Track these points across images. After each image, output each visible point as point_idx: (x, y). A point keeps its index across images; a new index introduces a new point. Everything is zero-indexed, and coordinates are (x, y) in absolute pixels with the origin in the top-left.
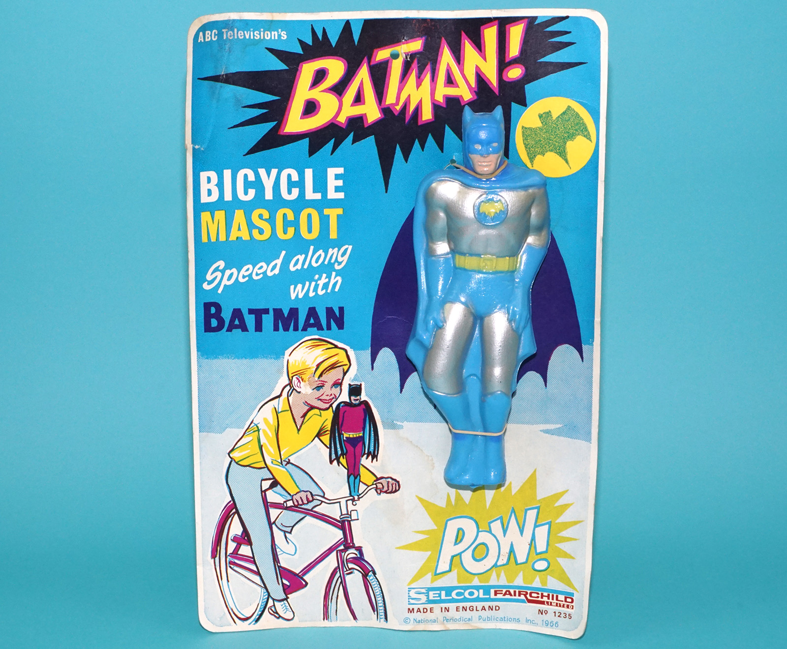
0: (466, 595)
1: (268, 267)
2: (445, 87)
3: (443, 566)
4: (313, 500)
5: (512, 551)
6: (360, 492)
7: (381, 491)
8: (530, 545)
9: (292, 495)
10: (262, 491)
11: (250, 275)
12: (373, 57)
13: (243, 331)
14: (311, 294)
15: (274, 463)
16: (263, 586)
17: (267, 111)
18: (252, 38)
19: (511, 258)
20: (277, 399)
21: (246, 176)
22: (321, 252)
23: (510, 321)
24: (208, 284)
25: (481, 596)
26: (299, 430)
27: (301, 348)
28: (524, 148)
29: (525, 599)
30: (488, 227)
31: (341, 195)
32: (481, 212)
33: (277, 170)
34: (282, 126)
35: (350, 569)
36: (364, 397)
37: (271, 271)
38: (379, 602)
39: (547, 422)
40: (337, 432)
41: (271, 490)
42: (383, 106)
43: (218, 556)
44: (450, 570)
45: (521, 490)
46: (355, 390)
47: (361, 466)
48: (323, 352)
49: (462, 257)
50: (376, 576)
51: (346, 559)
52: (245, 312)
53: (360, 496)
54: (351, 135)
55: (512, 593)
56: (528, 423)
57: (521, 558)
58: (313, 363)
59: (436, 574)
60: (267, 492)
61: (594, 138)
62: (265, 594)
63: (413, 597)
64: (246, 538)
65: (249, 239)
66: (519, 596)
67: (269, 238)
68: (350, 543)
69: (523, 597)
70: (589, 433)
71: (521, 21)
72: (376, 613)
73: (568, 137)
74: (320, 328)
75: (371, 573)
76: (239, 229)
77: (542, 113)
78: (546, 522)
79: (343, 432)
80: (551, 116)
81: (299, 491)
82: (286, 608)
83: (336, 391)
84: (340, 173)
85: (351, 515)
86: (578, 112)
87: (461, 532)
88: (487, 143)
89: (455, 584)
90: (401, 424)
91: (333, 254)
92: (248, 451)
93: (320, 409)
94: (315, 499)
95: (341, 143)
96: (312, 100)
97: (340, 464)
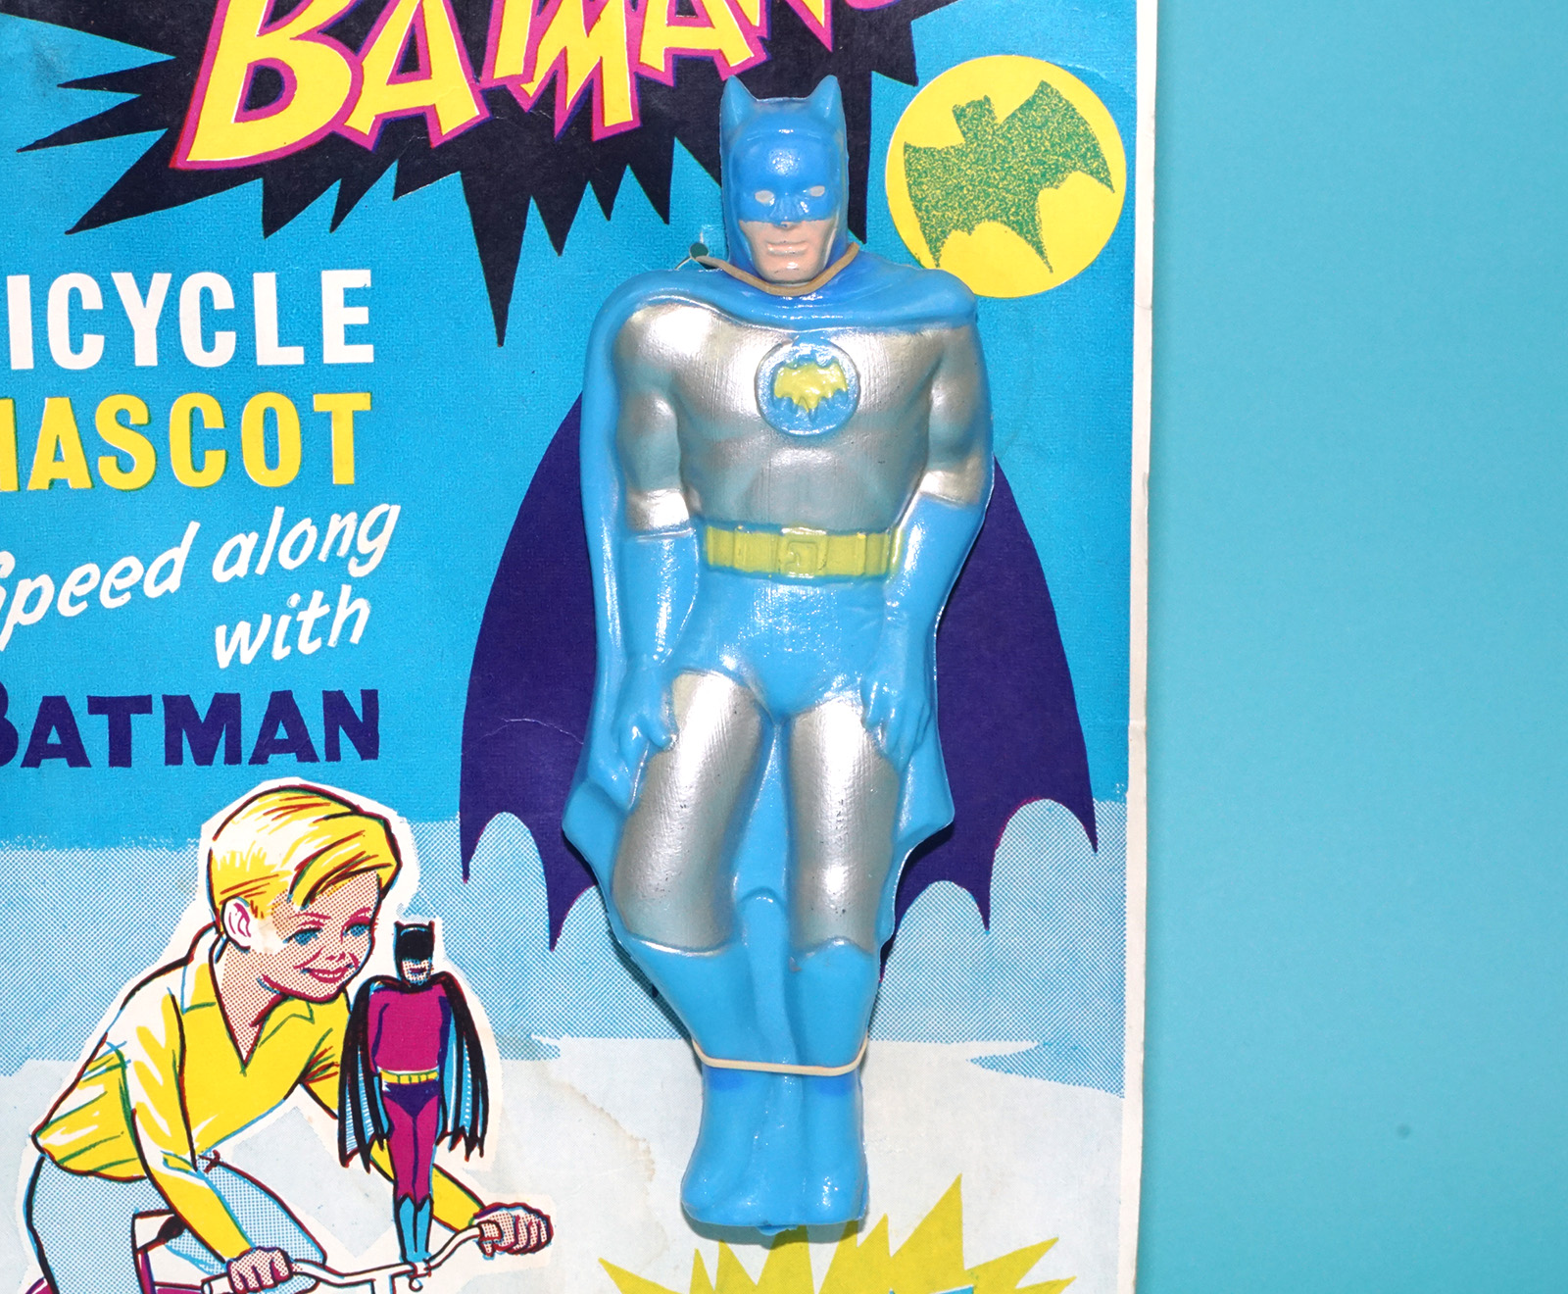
1: (146, 571)
2: (669, 25)
4: (292, 1274)
6: (433, 1250)
7: (495, 1247)
10: (135, 1251)
11: (93, 597)
13: (72, 764)
14: (280, 652)
15: (170, 1164)
17: (134, 96)
19: (874, 537)
20: (180, 970)
21: (75, 295)
22: (306, 524)
23: (869, 725)
26: (245, 1063)
27: (250, 813)
28: (912, 210)
30: (798, 442)
31: (364, 354)
32: (778, 395)
33: (169, 276)
34: (182, 145)
36: (440, 962)
37: (157, 582)
39: (987, 1035)
40: (360, 1068)
41: (162, 1248)
42: (485, 82)
45: (917, 1239)
46: (414, 942)
47: (434, 1172)
48: (316, 827)
49: (726, 535)
52: (79, 707)
53: (432, 1264)
54: (392, 171)
56: (933, 1037)
58: (285, 861)
60: (150, 1253)
61: (1119, 177)
65: (88, 485)
67: (150, 481)
70: (1117, 1066)
73: (1043, 175)
74: (306, 754)
76: (58, 456)
77: (964, 105)
79: (379, 1069)
80: (990, 112)
81: (247, 1247)
83: (357, 944)
84: (360, 285)
86: (1071, 101)
88: (795, 186)
90: (553, 1042)
91: (342, 531)
92: (95, 1127)
93: (309, 1000)
94: (297, 1273)
95: (361, 195)
96: (269, 65)
97: (371, 1166)
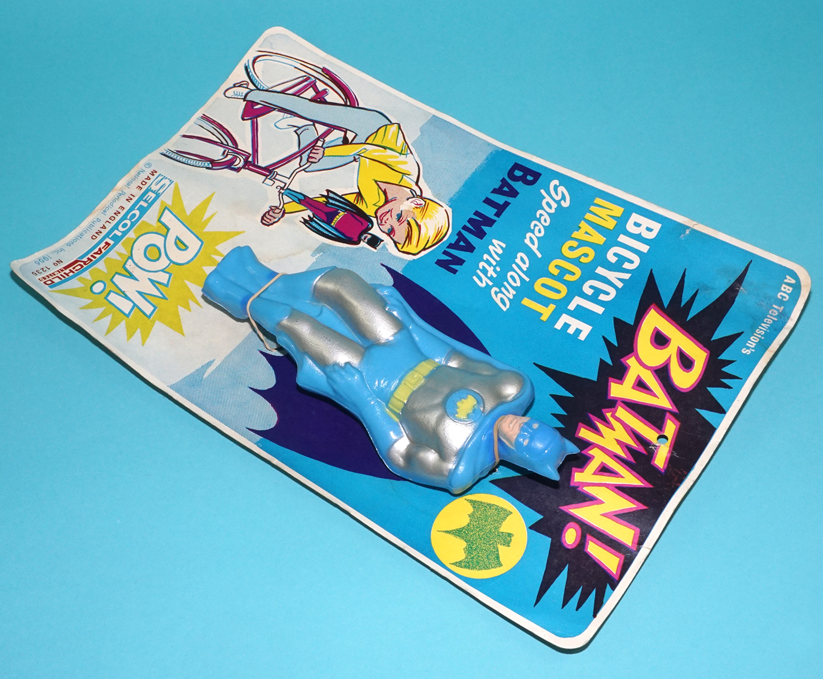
0: (129, 222)
1: (536, 237)
2: (602, 462)
3: (167, 218)
4: (308, 161)
5: (131, 276)
6: (284, 196)
7: (272, 209)
8: (123, 292)
9: (326, 149)
10: (347, 130)
11: (539, 220)
12: (673, 419)
13: (495, 189)
14: (486, 256)
15: (364, 150)
16: (271, 89)
17: (682, 306)
18: (760, 327)
20: (415, 181)
21: (632, 262)
22: (518, 284)
24: (555, 185)
25: (115, 232)
26: (376, 182)
27: (445, 222)
28: (489, 503)
29: (83, 260)
31: (559, 326)
32: (469, 396)
33: (620, 288)
34: (658, 309)
35: (227, 155)
37: (530, 238)
38: (181, 158)
39: (218, 368)
40: (350, 209)
41: (343, 136)
42: (619, 402)
43: (322, 73)
44: (159, 220)
45: (177, 315)
46: (374, 242)
48: (428, 236)
50: (205, 168)
51: (237, 157)
52: (509, 199)
53: (281, 194)
54: (610, 362)
55: (95, 255)
57: (118, 279)
58: (425, 223)
61: (453, 568)
62: (262, 87)
63: (163, 181)
65: (573, 236)
66: (89, 258)
67: (561, 252)
68: (248, 167)
69: (85, 259)
70: (179, 391)
71: (619, 573)
72: (175, 152)
73: (471, 548)
74: (451, 246)
75: (210, 166)
76: (586, 233)
77: (512, 538)
78: (131, 315)
79: (346, 213)
80: (504, 545)
81: (325, 155)
82: (237, 95)
83: (386, 228)
84: (580, 336)
85: (271, 180)
86: (489, 570)
87: (184, 248)
88: (532, 437)
89: (144, 218)
90: (316, 257)
91: (509, 292)
92: (389, 138)
93: (380, 207)
94: (307, 163)
95: (608, 350)
96: (666, 345)
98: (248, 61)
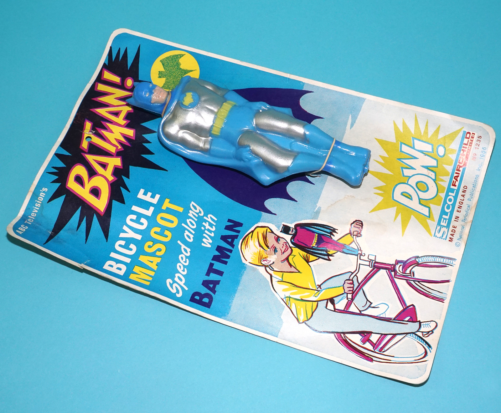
0: (449, 203)
1: (183, 254)
2: (118, 118)
3: (425, 211)
4: (352, 280)
5: (427, 168)
6: (356, 248)
7: (359, 234)
8: (426, 155)
10: (334, 311)
11: (184, 266)
12: (84, 150)
13: (218, 284)
14: (212, 235)
15: (317, 296)
16: (405, 335)
17: (85, 218)
18: (38, 209)
20: (273, 278)
21: (120, 246)
22: (188, 221)
24: (178, 293)
25: (454, 195)
26: (299, 272)
27: (244, 253)
29: (462, 168)
31: (158, 196)
33: (124, 226)
34: (99, 212)
35: (410, 273)
36: (292, 226)
37: (187, 253)
38: (440, 261)
39: (346, 124)
40: (310, 250)
42: (114, 155)
43: (372, 357)
44: (429, 208)
45: (387, 151)
46: (286, 230)
48: (253, 240)
49: (214, 128)
50: (420, 256)
51: (403, 273)
52: (207, 278)
53: (359, 249)
54: (123, 177)
55: (457, 175)
57: (433, 163)
58: (257, 248)
59: (429, 217)
60: (336, 308)
61: (183, 53)
62: (412, 336)
63: (441, 235)
64: (365, 334)
65: (161, 258)
66: (460, 171)
67: (165, 247)
70: (359, 98)
72: (447, 265)
73: (178, 66)
74: (236, 237)
75: (417, 260)
76: (152, 262)
77: (158, 76)
78: (412, 140)
79: (311, 246)
80: (162, 72)
81: (342, 287)
82: (427, 325)
83: (282, 241)
84: (144, 191)
85: (371, 260)
86: (166, 57)
87: (403, 194)
89: (440, 207)
90: (317, 207)
91: (192, 214)
92: (302, 309)
93: (290, 254)
94: (352, 279)
95: (125, 185)
96: (92, 189)
97: (333, 255)
98: (431, 352)
